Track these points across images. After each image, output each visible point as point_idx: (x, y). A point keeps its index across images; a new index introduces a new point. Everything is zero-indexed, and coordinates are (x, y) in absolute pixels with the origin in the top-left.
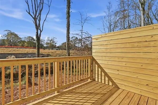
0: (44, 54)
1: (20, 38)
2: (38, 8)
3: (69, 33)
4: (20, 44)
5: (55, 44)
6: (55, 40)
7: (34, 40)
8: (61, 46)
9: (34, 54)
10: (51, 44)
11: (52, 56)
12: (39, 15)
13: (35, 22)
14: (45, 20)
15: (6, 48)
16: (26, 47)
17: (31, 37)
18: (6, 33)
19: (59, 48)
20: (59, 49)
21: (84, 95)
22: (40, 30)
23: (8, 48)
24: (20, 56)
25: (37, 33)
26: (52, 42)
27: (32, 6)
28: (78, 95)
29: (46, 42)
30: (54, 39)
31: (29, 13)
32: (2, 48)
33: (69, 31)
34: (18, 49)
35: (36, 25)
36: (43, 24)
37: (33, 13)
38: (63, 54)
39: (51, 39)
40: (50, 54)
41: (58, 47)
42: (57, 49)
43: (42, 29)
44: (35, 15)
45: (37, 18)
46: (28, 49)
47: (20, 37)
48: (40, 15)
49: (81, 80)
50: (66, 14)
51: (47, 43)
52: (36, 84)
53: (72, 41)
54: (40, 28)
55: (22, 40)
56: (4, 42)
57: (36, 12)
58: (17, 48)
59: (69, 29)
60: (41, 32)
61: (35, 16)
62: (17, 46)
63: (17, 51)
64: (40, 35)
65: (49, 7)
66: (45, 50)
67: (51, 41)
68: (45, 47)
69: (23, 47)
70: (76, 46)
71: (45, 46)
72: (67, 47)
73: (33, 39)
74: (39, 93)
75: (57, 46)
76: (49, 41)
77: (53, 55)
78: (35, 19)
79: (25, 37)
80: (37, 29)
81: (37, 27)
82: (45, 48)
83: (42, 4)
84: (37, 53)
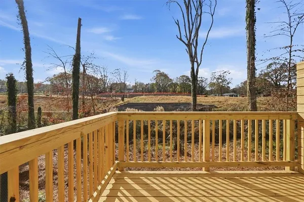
0: (204, 105)
1: (171, 80)
2: (193, 25)
3: (254, 59)
4: (171, 89)
5: (228, 84)
6: (227, 77)
7: (190, 81)
8: (240, 88)
9: (189, 104)
10: (219, 86)
11: (220, 109)
12: (195, 37)
13: (189, 50)
14: (205, 44)
15: (155, 95)
16: (179, 92)
17: (185, 76)
18: (155, 74)
19: (236, 92)
20: (235, 94)
21: (256, 193)
22: (198, 63)
23: (157, 95)
24: (170, 107)
25: (193, 68)
26: (220, 81)
27: (185, 25)
28: (242, 187)
29: (209, 83)
30: (225, 74)
31: (181, 39)
32: (151, 96)
33: (254, 55)
34: (167, 97)
35: (191, 56)
36: (202, 51)
37: (187, 37)
38: (243, 105)
39: (220, 76)
40: (216, 104)
41: (234, 91)
42: (232, 94)
43: (201, 61)
44: (188, 38)
45: (191, 44)
46: (180, 96)
47: (170, 78)
48: (197, 37)
49: (260, 163)
50: (246, 20)
51: (212, 85)
52: (189, 155)
53: (268, 73)
54: (197, 59)
55: (174, 82)
56: (153, 87)
57: (191, 33)
58: (167, 95)
59: (255, 49)
60: (198, 66)
61: (189, 42)
62: (167, 92)
63: (167, 99)
64: (197, 72)
65: (212, 16)
66: (207, 96)
67: (218, 79)
68: (208, 91)
69: (174, 93)
70: (281, 85)
71: (208, 89)
72: (250, 89)
73: (188, 78)
74: (177, 162)
75: (231, 88)
76: (215, 80)
77: (220, 107)
78: (189, 45)
79: (177, 78)
80: (193, 62)
81: (193, 58)
82: (207, 94)
83: (199, 18)
84: (192, 103)
